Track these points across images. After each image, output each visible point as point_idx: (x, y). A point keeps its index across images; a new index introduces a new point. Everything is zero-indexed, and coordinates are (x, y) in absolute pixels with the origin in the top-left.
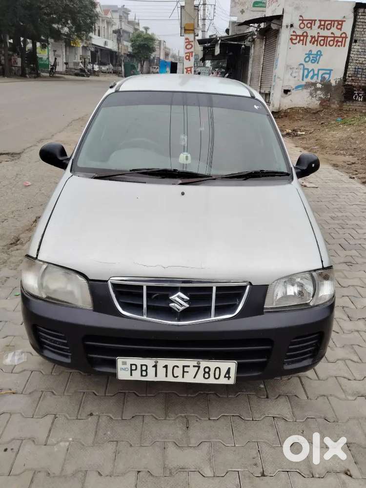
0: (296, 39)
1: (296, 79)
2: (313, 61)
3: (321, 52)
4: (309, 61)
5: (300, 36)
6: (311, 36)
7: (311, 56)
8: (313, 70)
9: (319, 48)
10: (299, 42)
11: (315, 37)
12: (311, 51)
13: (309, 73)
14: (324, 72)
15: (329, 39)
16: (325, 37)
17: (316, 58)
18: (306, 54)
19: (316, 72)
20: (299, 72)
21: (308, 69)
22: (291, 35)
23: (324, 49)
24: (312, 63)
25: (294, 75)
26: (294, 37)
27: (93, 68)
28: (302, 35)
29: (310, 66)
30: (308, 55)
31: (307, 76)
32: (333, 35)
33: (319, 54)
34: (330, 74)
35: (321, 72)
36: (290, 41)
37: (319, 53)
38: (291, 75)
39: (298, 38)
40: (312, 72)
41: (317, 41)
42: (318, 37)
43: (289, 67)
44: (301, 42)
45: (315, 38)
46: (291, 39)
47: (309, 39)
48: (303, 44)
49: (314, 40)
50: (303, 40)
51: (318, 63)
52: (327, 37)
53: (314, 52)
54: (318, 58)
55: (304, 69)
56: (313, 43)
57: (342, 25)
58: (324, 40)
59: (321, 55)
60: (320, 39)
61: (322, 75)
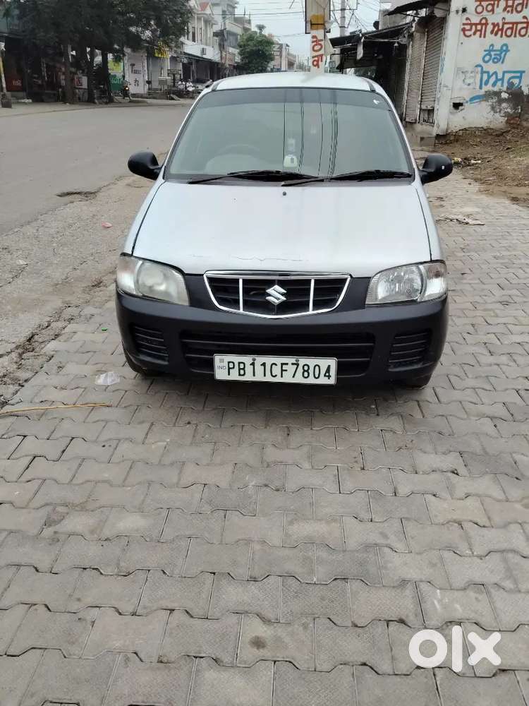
0: (470, 30)
1: (471, 87)
2: (496, 60)
3: (507, 47)
4: (489, 61)
5: (476, 25)
6: (493, 24)
7: (493, 53)
8: (495, 73)
9: (505, 40)
10: (475, 33)
11: (498, 24)
12: (492, 45)
13: (489, 77)
14: (513, 75)
15: (520, 26)
16: (513, 23)
17: (500, 55)
18: (485, 51)
19: (500, 76)
20: (475, 77)
21: (488, 72)
22: (464, 24)
23: (512, 42)
24: (494, 62)
25: (468, 81)
26: (468, 27)
27: (186, 88)
28: (480, 24)
29: (491, 67)
30: (489, 52)
31: (486, 83)
32: (525, 20)
33: (505, 49)
34: (520, 78)
35: (507, 76)
36: (462, 33)
37: (504, 48)
38: (464, 81)
39: (474, 27)
40: (494, 76)
41: (502, 29)
42: (504, 23)
43: (461, 71)
44: (478, 33)
45: (499, 27)
46: (464, 30)
47: (490, 27)
48: (480, 37)
49: (498, 30)
50: (481, 31)
51: (502, 62)
52: (517, 23)
53: (497, 47)
54: (503, 55)
55: (483, 72)
56: (496, 34)
58: (512, 28)
59: (507, 51)
60: (506, 26)
61: (510, 79)
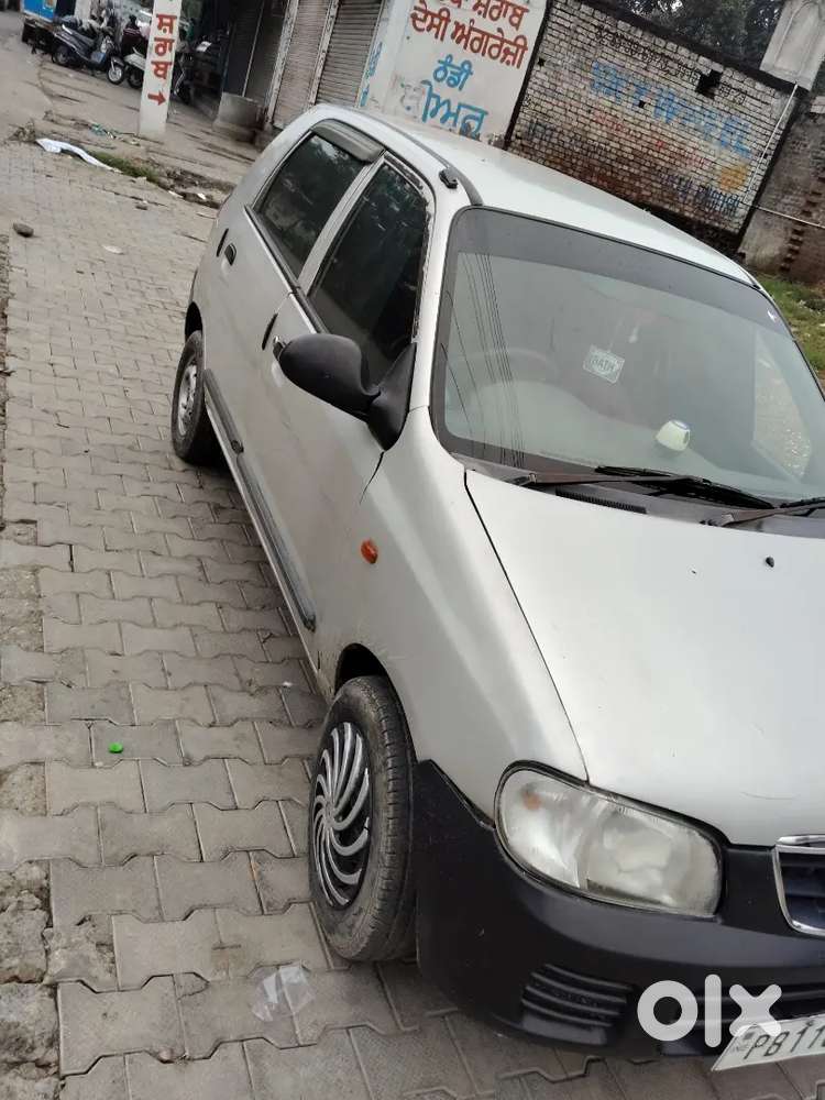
0: (424, 20)
1: (410, 113)
2: (452, 82)
3: (470, 66)
4: (442, 79)
5: (433, 15)
6: (457, 23)
7: (449, 69)
8: (448, 102)
9: (468, 55)
10: (429, 29)
11: (463, 27)
12: (450, 56)
13: (439, 105)
14: (471, 112)
15: (492, 41)
16: (484, 33)
17: (459, 75)
18: (439, 62)
19: (454, 109)
20: (418, 99)
21: (438, 97)
22: (416, 8)
23: (479, 61)
24: (450, 85)
25: (408, 102)
26: (421, 15)
28: (439, 16)
29: (443, 91)
30: (446, 64)
31: (434, 114)
32: (500, 35)
33: (466, 69)
34: (480, 120)
35: (464, 112)
36: (411, 20)
37: (466, 67)
38: (402, 100)
39: (429, 18)
40: (446, 107)
41: (467, 38)
42: (471, 29)
43: (398, 81)
44: (434, 30)
45: (464, 29)
46: (414, 17)
47: (451, 27)
48: (436, 37)
49: (461, 35)
50: (438, 27)
51: (460, 89)
52: (489, 36)
53: (457, 62)
54: (462, 77)
55: (431, 95)
56: (458, 42)
57: (520, 17)
58: (481, 40)
59: (469, 73)
60: (474, 35)
61: (465, 119)
